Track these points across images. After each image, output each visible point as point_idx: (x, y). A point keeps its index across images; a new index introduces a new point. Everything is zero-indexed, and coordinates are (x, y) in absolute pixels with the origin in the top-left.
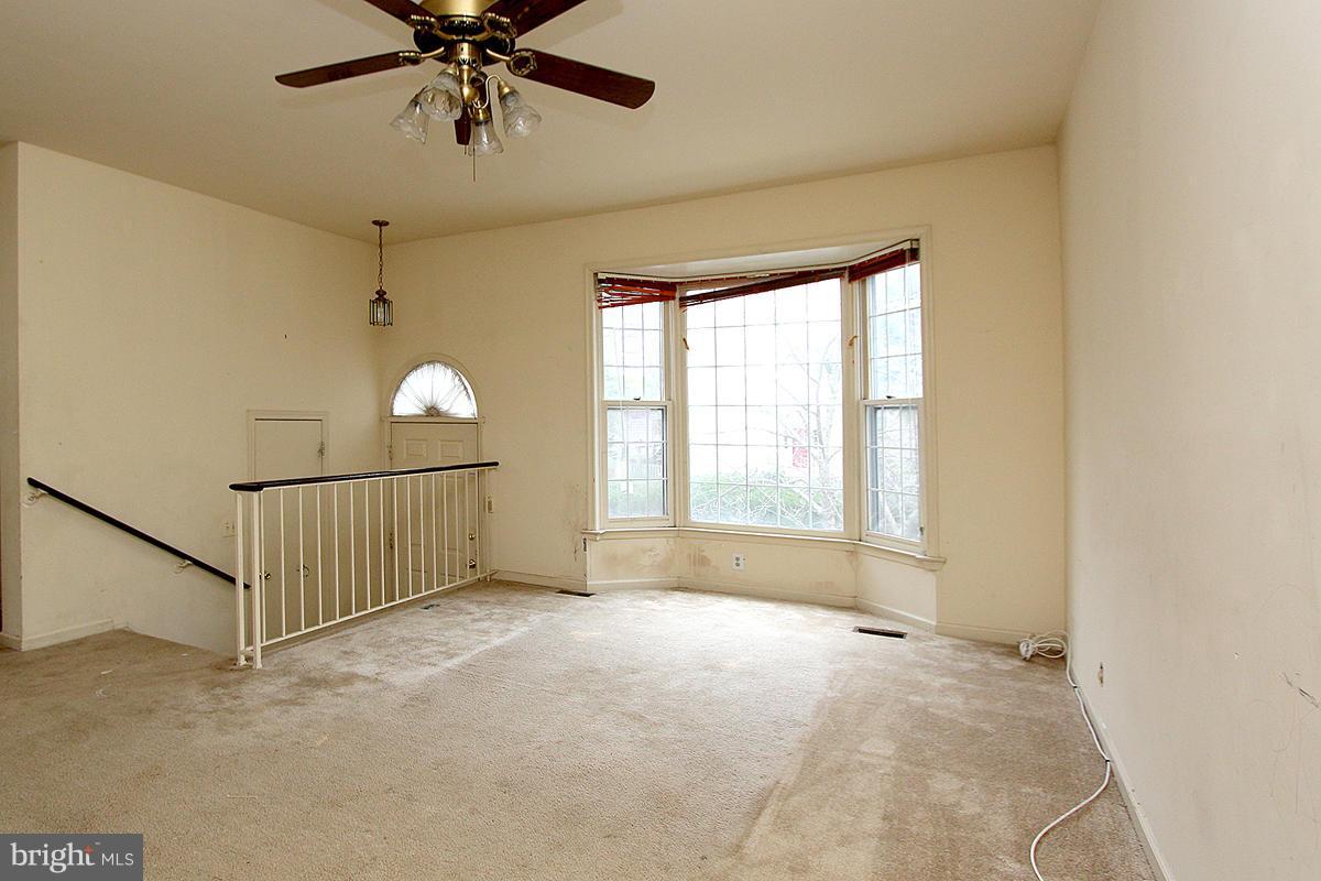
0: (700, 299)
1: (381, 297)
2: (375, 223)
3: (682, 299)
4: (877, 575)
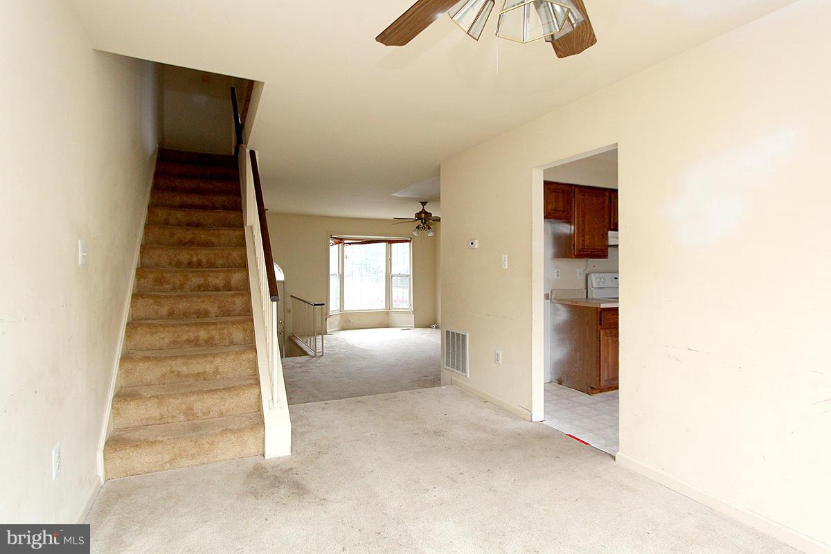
0: (350, 244)
3: (344, 244)
4: (396, 318)
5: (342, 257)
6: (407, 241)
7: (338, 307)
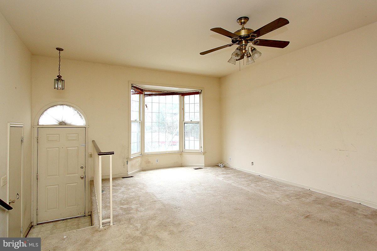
0: (150, 95)
1: (59, 78)
2: (57, 49)
3: (145, 94)
4: (188, 158)
5: (142, 107)
6: (197, 93)
7: (139, 150)
